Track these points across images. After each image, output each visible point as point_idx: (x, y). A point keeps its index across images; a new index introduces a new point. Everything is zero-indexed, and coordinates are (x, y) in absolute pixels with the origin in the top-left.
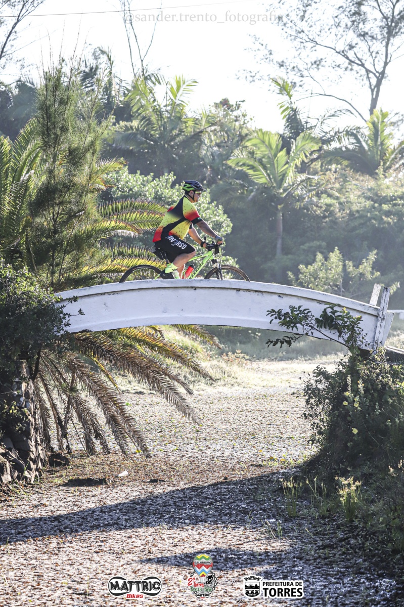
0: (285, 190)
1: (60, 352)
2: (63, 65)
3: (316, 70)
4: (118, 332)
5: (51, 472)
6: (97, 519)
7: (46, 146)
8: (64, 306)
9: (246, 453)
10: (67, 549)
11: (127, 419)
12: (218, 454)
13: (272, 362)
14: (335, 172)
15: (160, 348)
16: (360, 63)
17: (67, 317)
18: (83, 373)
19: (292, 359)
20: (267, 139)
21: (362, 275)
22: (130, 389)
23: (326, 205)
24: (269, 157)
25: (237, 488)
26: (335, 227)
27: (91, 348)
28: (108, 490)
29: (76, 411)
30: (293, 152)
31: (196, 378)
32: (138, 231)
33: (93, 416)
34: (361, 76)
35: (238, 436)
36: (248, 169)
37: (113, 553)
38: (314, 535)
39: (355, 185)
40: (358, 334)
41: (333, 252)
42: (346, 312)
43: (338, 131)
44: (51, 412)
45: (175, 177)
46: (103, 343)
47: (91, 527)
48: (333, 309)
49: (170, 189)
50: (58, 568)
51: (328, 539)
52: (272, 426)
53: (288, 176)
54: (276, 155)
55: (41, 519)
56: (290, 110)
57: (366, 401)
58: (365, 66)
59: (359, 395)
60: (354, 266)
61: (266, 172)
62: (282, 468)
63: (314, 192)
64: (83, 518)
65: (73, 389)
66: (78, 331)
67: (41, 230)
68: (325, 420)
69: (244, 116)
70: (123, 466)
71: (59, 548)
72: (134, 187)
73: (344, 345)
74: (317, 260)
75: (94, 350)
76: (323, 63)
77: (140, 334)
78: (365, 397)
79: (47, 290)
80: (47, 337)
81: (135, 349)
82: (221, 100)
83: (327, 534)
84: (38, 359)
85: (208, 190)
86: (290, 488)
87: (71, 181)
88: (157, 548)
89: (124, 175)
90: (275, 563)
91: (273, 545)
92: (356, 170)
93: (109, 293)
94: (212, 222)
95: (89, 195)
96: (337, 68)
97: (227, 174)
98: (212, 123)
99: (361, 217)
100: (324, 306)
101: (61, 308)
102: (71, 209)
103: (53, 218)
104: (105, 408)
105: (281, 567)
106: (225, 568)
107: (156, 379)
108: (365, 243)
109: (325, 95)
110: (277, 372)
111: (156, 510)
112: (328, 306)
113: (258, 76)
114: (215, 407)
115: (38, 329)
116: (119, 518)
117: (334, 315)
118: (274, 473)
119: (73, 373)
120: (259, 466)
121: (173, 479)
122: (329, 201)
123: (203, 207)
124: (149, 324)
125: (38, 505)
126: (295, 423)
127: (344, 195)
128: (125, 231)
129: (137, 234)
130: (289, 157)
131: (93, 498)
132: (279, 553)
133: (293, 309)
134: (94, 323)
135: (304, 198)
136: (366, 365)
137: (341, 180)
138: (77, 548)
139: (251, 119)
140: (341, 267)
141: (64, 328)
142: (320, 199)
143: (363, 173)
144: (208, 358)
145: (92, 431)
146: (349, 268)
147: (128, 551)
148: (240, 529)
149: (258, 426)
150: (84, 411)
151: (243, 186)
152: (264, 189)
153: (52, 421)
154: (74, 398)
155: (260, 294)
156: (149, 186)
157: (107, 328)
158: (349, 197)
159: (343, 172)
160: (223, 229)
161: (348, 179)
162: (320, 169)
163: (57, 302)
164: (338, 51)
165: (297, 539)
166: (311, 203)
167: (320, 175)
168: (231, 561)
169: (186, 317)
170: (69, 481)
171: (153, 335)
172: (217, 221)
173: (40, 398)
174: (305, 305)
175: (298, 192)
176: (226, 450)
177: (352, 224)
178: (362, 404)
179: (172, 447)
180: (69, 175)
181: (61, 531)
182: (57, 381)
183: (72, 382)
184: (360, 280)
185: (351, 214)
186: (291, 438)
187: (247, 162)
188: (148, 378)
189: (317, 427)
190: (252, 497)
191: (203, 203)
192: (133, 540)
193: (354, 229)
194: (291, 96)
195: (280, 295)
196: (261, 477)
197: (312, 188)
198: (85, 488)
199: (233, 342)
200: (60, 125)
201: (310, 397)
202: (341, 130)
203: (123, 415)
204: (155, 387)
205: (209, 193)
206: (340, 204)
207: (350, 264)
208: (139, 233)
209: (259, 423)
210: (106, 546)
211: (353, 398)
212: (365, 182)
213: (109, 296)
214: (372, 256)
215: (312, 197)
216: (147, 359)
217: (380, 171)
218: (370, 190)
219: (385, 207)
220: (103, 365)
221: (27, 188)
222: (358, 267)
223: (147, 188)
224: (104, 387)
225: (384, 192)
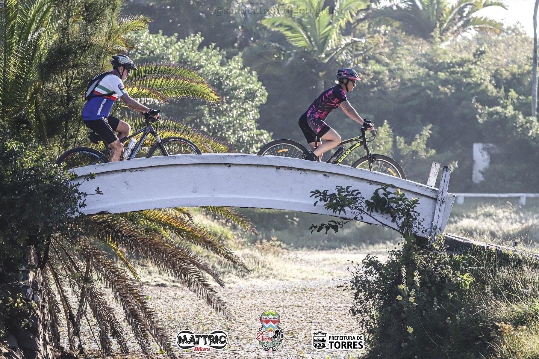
0: (327, 55)
1: (74, 237)
4: (140, 214)
8: (79, 184)
9: (284, 355)
11: (149, 315)
13: (312, 252)
14: (385, 34)
15: (187, 233)
17: (83, 197)
18: (98, 261)
19: (334, 248)
21: (415, 153)
22: (150, 281)
23: (375, 72)
24: (309, 17)
26: (385, 98)
27: (109, 233)
29: (90, 305)
30: (337, 11)
31: (226, 269)
32: (163, 98)
33: (110, 310)
36: (286, 30)
39: (407, 49)
40: (413, 219)
41: (381, 126)
42: (400, 193)
44: (61, 307)
45: (203, 38)
46: (122, 227)
48: (385, 191)
49: (196, 52)
52: (313, 324)
53: (331, 38)
57: (422, 296)
59: (415, 288)
60: (405, 143)
61: (306, 34)
63: (361, 58)
65: (87, 280)
66: (95, 213)
67: (52, 96)
68: (375, 317)
72: (156, 49)
73: (398, 231)
75: (112, 235)
77: (166, 216)
78: (422, 290)
79: (60, 166)
80: (60, 220)
81: (160, 234)
84: (48, 244)
85: (240, 54)
87: (87, 41)
89: (145, 35)
92: (409, 33)
93: (131, 170)
94: (244, 90)
97: (262, 36)
99: (414, 86)
100: (375, 187)
101: (76, 186)
102: (87, 73)
103: (67, 83)
104: (125, 302)
107: (183, 269)
108: (419, 116)
110: (318, 262)
112: (380, 187)
114: (248, 302)
115: (49, 211)
117: (387, 197)
119: (88, 261)
122: (377, 67)
123: (235, 73)
124: (176, 206)
126: (339, 321)
127: (395, 61)
128: (148, 99)
129: (162, 102)
130: (332, 17)
133: (340, 189)
134: (114, 204)
135: (349, 64)
136: (423, 254)
137: (392, 43)
140: (391, 143)
141: (79, 209)
142: (367, 66)
143: (416, 36)
144: (240, 246)
145: (109, 329)
146: (400, 145)
149: (297, 324)
150: (99, 305)
151: (279, 50)
152: (303, 53)
153: (62, 316)
154: (88, 291)
155: (303, 172)
156: (173, 48)
157: (127, 210)
158: (400, 64)
159: (394, 34)
160: (257, 99)
161: (399, 43)
163: (72, 179)
167: (368, 38)
169: (219, 198)
171: (180, 218)
172: (250, 89)
173: (49, 289)
174: (355, 185)
175: (343, 57)
177: (404, 95)
178: (419, 299)
180: (84, 34)
182: (69, 270)
183: (87, 272)
184: (413, 158)
185: (403, 83)
187: (285, 21)
188: (174, 266)
189: (367, 325)
191: (234, 68)
193: (406, 100)
195: (326, 174)
197: (359, 52)
199: (267, 229)
201: (359, 291)
203: (145, 309)
204: (181, 278)
205: (241, 57)
206: (390, 71)
207: (401, 140)
208: (165, 102)
209: (299, 321)
211: (408, 292)
212: (419, 46)
213: (131, 173)
214: (427, 132)
215: (358, 63)
216: (172, 245)
217: (436, 33)
218: (424, 55)
219: (442, 75)
220: (121, 252)
221: (36, 48)
222: (410, 144)
223: (170, 51)
224: (123, 278)
225: (440, 58)
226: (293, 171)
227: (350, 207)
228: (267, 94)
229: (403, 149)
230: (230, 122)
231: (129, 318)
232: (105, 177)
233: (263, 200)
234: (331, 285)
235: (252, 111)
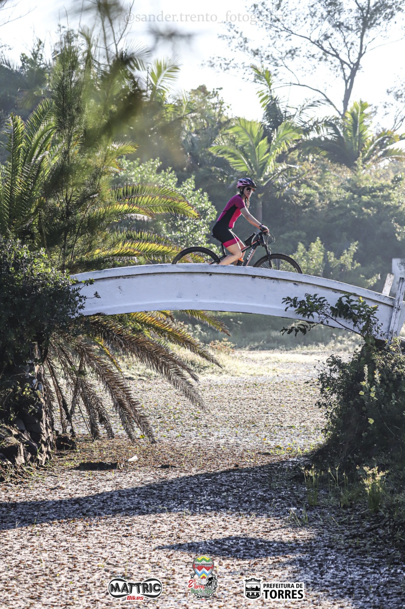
0: (265, 179)
2: (40, 47)
3: (290, 59)
4: (128, 316)
5: (61, 455)
6: (117, 503)
7: (61, 126)
8: (80, 289)
9: (250, 442)
10: (95, 532)
11: (133, 404)
12: (222, 441)
13: (253, 351)
14: (313, 162)
15: (169, 333)
16: (335, 54)
17: (82, 300)
18: (90, 357)
19: (273, 348)
20: (248, 127)
21: (343, 266)
23: (306, 194)
24: (250, 145)
25: (250, 476)
26: (315, 217)
27: (101, 332)
28: (122, 474)
30: (275, 141)
32: (151, 215)
33: (98, 400)
34: (335, 67)
35: (238, 425)
36: (229, 157)
37: (142, 538)
38: (340, 524)
39: (333, 175)
40: (373, 324)
41: (314, 242)
42: (362, 301)
43: (317, 121)
44: (55, 395)
45: (161, 163)
47: (113, 511)
48: (348, 298)
49: (155, 175)
50: (91, 551)
51: (355, 528)
52: (269, 415)
53: (269, 165)
54: (257, 144)
55: (61, 502)
56: (269, 98)
57: (382, 391)
58: (340, 56)
59: (375, 385)
60: (335, 257)
61: (247, 160)
62: (290, 457)
63: (294, 182)
64: (103, 502)
65: (81, 373)
66: (92, 314)
67: (54, 211)
69: (221, 103)
70: (130, 451)
71: (86, 531)
74: (299, 250)
75: (104, 334)
76: (297, 53)
77: (150, 319)
78: (381, 387)
79: (63, 272)
80: (64, 320)
81: (143, 334)
82: (198, 87)
83: (353, 524)
85: (192, 177)
86: (311, 477)
87: (86, 163)
88: (184, 534)
90: (306, 551)
91: (301, 533)
92: (334, 161)
93: (124, 277)
94: (197, 209)
95: (103, 178)
96: (311, 58)
97: (206, 161)
98: (192, 110)
99: (341, 208)
100: (339, 295)
101: (77, 290)
102: (85, 191)
103: (66, 200)
104: (113, 393)
105: (314, 555)
106: (257, 555)
108: (345, 234)
109: (299, 85)
110: (262, 360)
111: (174, 495)
112: (343, 295)
113: (232, 64)
114: (208, 395)
115: (54, 311)
116: (139, 503)
117: (350, 304)
118: (283, 462)
119: (81, 357)
120: (267, 454)
121: (184, 466)
122: (309, 191)
123: (189, 193)
124: (161, 309)
125: (55, 488)
127: (324, 185)
128: (138, 215)
129: (150, 218)
130: (270, 146)
131: (108, 482)
132: (308, 541)
133: (308, 297)
134: (108, 307)
135: (285, 188)
136: (381, 355)
137: (320, 170)
138: (104, 531)
139: (228, 107)
140: (322, 257)
141: (79, 311)
142: (299, 189)
143: (341, 164)
145: (97, 416)
146: (330, 259)
147: (156, 536)
148: (264, 517)
149: (256, 415)
150: (89, 395)
151: (223, 174)
153: (56, 404)
155: (275, 281)
156: (136, 171)
157: (118, 312)
158: (328, 188)
159: (321, 162)
160: (208, 217)
161: (327, 170)
162: (297, 159)
163: (73, 284)
164: (313, 41)
165: (323, 528)
166: (291, 192)
167: (299, 165)
168: (262, 548)
169: (200, 303)
170: (81, 464)
172: (202, 208)
174: (321, 293)
175: (279, 181)
176: (230, 438)
177: (331, 215)
178: (379, 394)
179: (174, 433)
181: (84, 514)
183: (81, 366)
184: (341, 270)
185: (331, 205)
186: (292, 427)
187: (229, 149)
189: (331, 416)
190: (267, 485)
191: (188, 189)
192: (159, 525)
193: (334, 219)
194: (271, 84)
195: (296, 283)
196: (270, 465)
197: (293, 177)
198: (98, 472)
200: (76, 106)
201: (325, 386)
202: (320, 120)
203: (129, 399)
205: (194, 180)
206: (320, 194)
207: (331, 254)
208: (153, 218)
209: (256, 411)
210: (133, 531)
211: (370, 388)
212: (343, 173)
213: (123, 279)
214: (354, 248)
215: (292, 186)
216: (153, 344)
217: (359, 162)
218: (349, 181)
219: (365, 198)
220: (108, 349)
221: (39, 168)
222: (338, 258)
223: (133, 173)
224: (110, 372)
225: (363, 184)
226: (267, 280)
227: (318, 313)
228: (216, 212)
229: (333, 262)
230: (184, 236)
231: (116, 407)
232: (101, 283)
233: (239, 305)
234: (277, 380)
235: (203, 227)
